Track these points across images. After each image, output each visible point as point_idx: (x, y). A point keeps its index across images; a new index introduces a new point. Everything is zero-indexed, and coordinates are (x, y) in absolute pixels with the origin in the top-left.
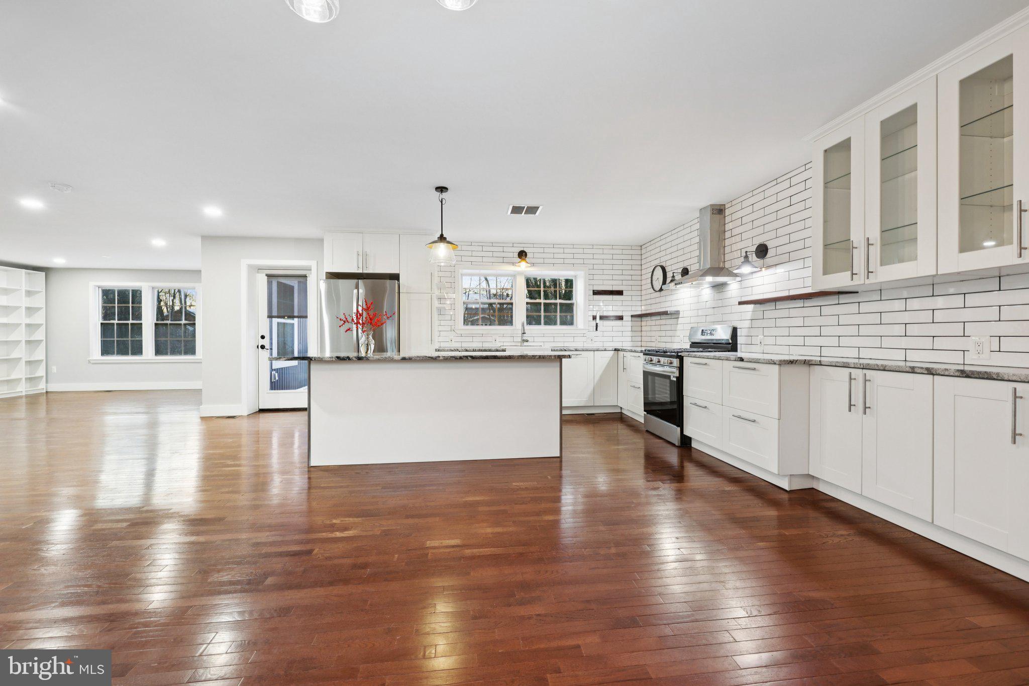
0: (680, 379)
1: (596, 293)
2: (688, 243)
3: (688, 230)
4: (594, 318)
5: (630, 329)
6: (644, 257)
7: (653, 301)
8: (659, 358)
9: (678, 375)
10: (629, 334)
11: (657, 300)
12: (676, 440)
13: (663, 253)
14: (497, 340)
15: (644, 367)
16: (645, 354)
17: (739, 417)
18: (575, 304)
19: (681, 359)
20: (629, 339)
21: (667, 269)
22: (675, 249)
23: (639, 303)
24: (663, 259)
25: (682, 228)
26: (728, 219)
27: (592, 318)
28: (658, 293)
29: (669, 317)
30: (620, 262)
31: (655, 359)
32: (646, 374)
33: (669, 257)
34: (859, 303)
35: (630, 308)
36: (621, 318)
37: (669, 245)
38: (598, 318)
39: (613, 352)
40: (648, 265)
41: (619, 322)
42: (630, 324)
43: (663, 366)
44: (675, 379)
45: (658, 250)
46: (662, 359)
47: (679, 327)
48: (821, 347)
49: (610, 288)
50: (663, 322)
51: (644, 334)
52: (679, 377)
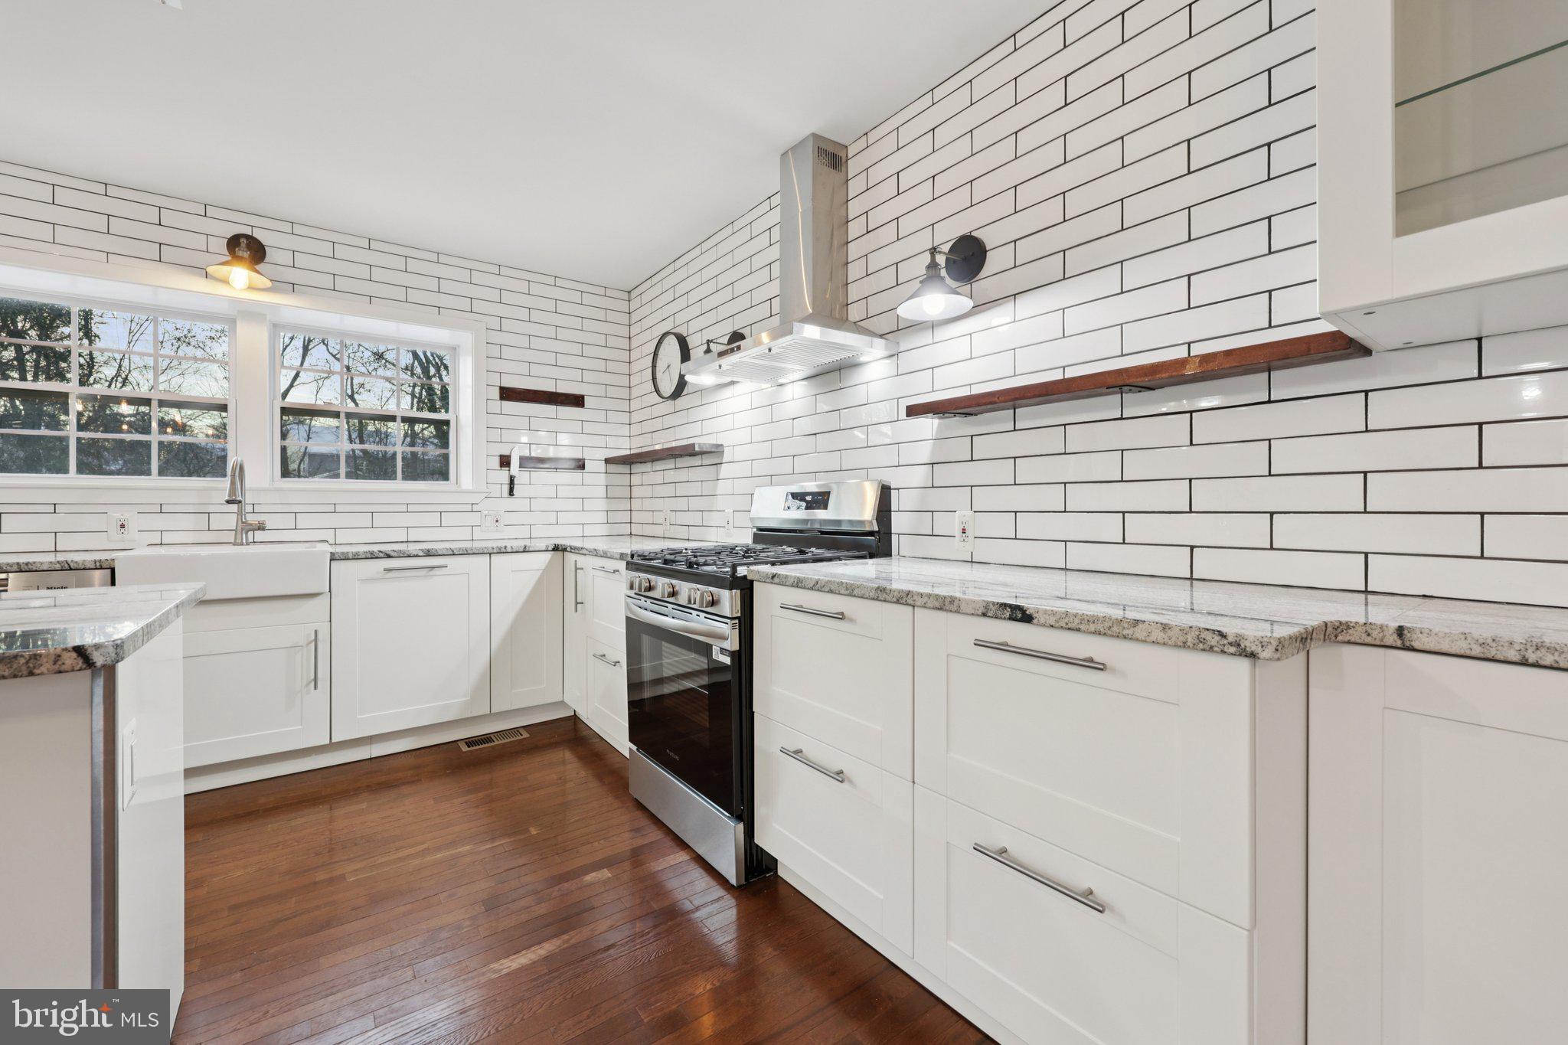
0: (744, 656)
1: (508, 394)
2: (744, 268)
3: (745, 235)
4: (505, 462)
5: (602, 491)
6: (635, 317)
7: (657, 424)
8: (674, 582)
9: (736, 647)
10: (602, 504)
11: (669, 421)
12: (728, 863)
13: (682, 303)
14: (133, 526)
15: (627, 606)
16: (631, 566)
17: (1001, 856)
18: (453, 425)
19: (746, 588)
20: (601, 517)
21: (692, 342)
22: (710, 287)
23: (626, 431)
24: (681, 318)
25: (728, 231)
26: (854, 187)
27: (497, 460)
28: (671, 402)
29: (697, 461)
30: (576, 323)
31: (662, 583)
32: (635, 629)
33: (696, 310)
34: (1366, 392)
35: (600, 441)
36: (580, 465)
37: (695, 280)
38: (515, 462)
39: (549, 555)
40: (646, 337)
41: (577, 476)
42: (602, 479)
43: (686, 608)
44: (727, 660)
45: (669, 296)
46: (685, 588)
47: (722, 487)
48: (1192, 548)
49: (548, 386)
50: (682, 475)
51: (636, 504)
52: (739, 651)
